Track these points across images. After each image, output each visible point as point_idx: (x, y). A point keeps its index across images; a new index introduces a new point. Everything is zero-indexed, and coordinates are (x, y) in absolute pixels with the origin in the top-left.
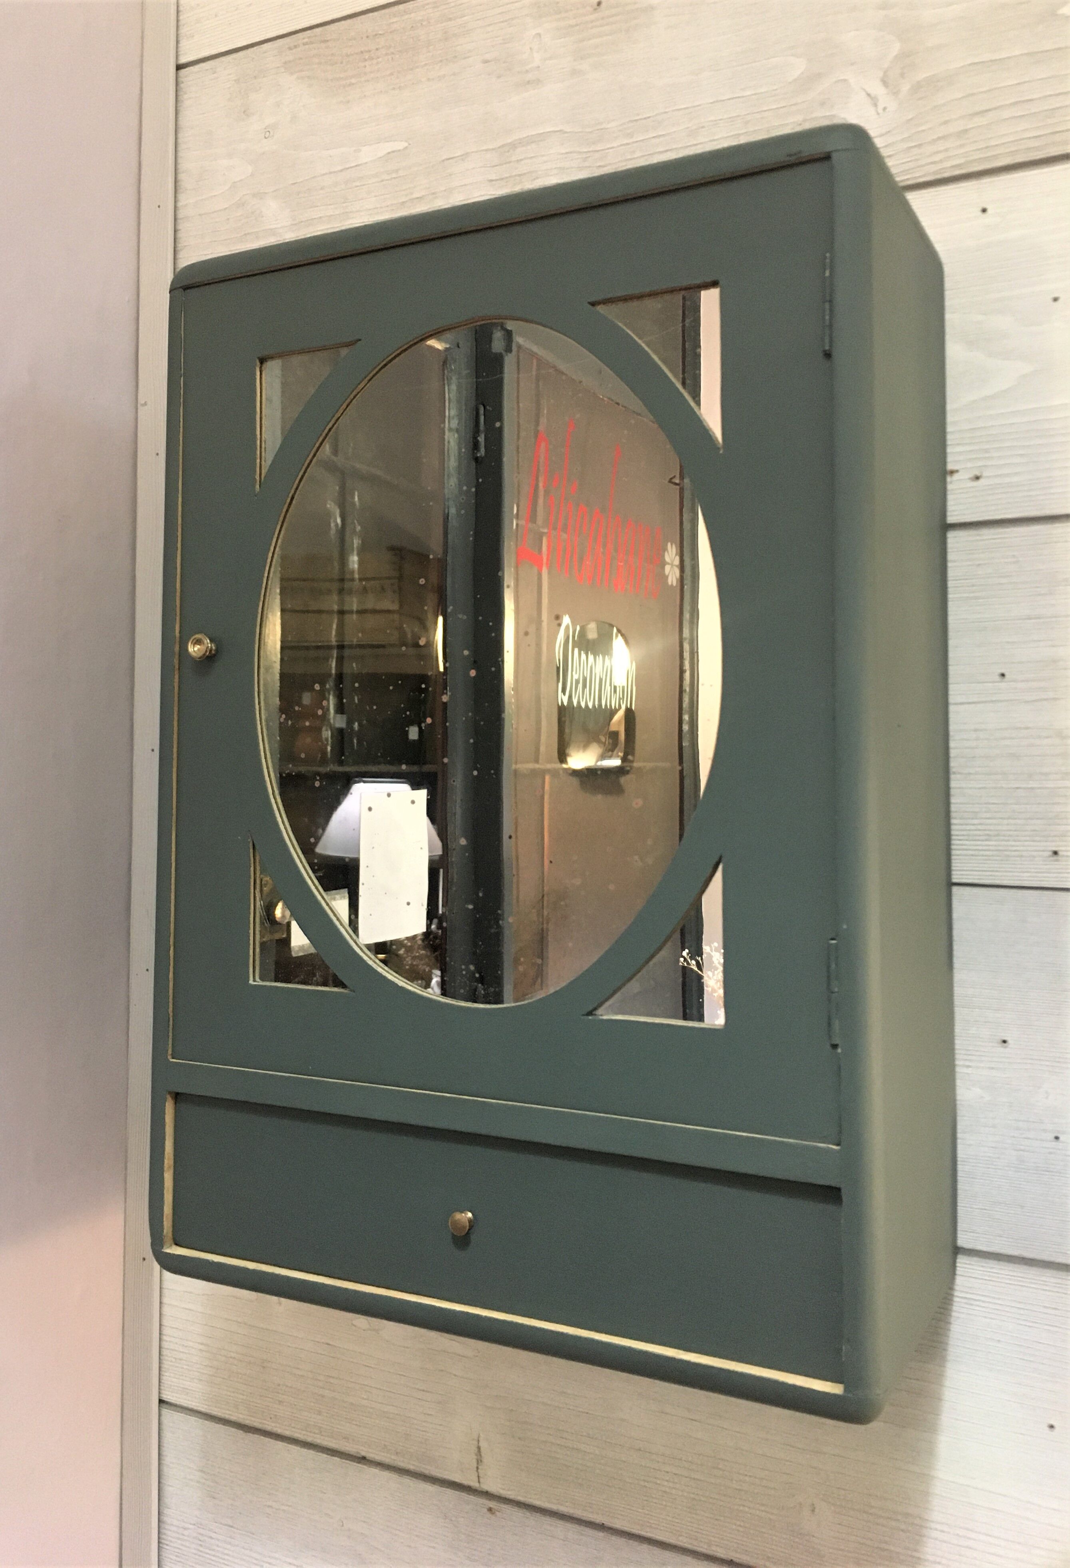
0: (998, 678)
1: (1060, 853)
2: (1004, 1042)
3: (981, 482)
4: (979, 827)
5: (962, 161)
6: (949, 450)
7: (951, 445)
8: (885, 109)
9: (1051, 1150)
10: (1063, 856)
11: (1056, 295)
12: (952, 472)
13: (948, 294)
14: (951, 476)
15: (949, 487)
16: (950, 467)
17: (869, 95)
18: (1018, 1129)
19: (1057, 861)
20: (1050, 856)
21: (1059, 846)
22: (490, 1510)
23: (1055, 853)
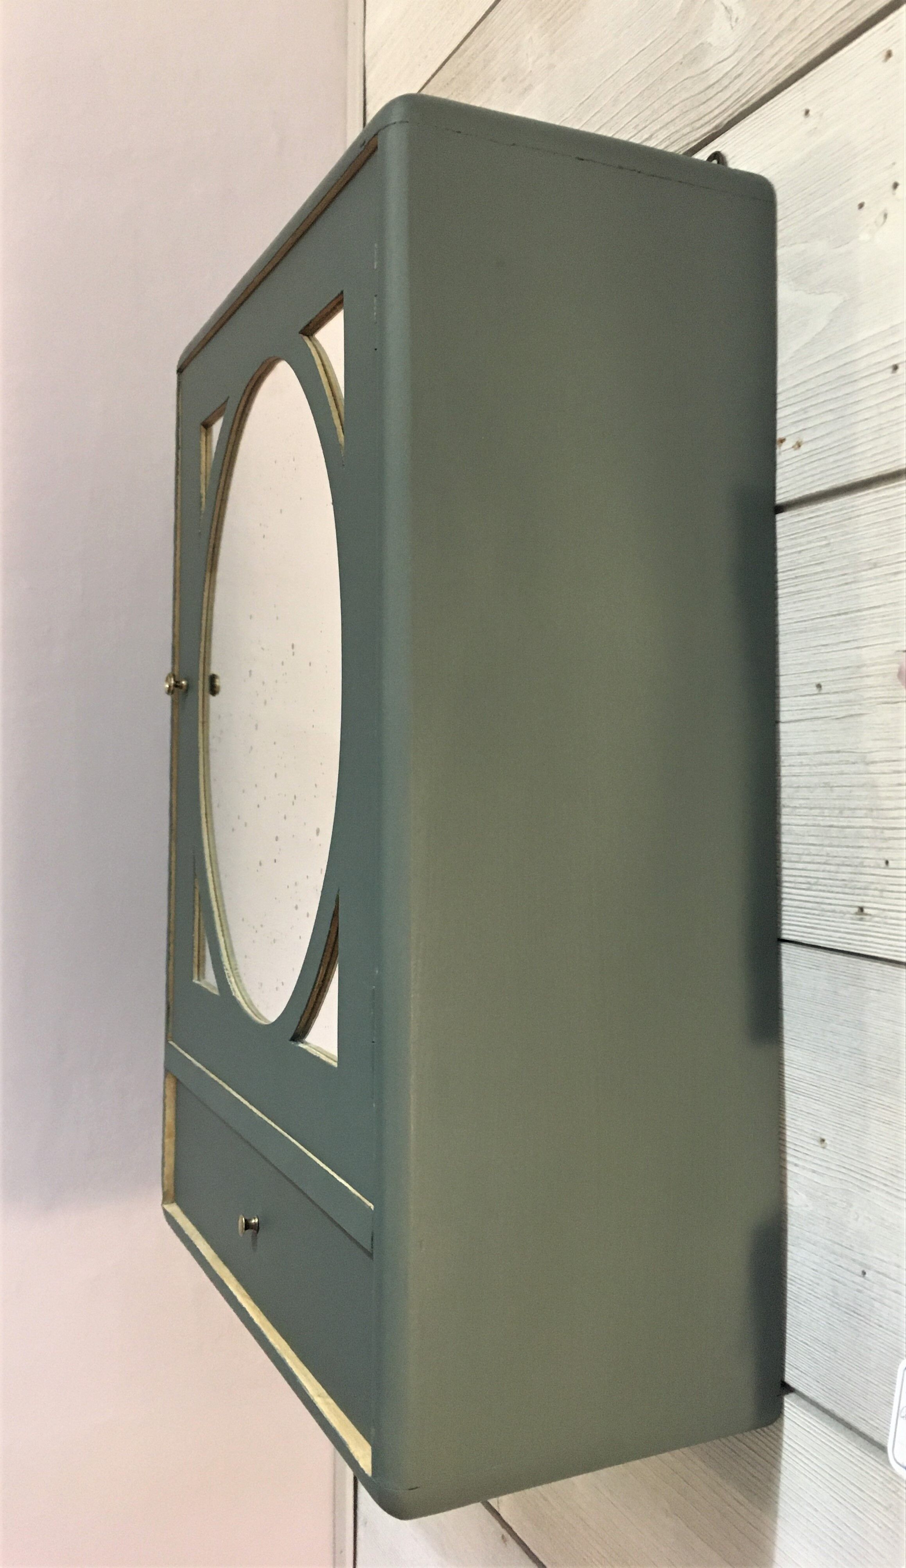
0: (815, 690)
1: (866, 911)
2: (823, 1140)
3: (804, 449)
4: (803, 873)
5: (791, 59)
6: (780, 414)
7: (781, 408)
8: (737, 19)
9: (860, 1288)
10: (866, 914)
11: (860, 202)
12: (782, 441)
13: (780, 225)
14: (780, 446)
15: (779, 459)
16: (780, 435)
17: (726, 8)
18: (834, 1253)
19: (861, 919)
20: (856, 914)
21: (863, 901)
22: (503, 1537)
23: (861, 909)
